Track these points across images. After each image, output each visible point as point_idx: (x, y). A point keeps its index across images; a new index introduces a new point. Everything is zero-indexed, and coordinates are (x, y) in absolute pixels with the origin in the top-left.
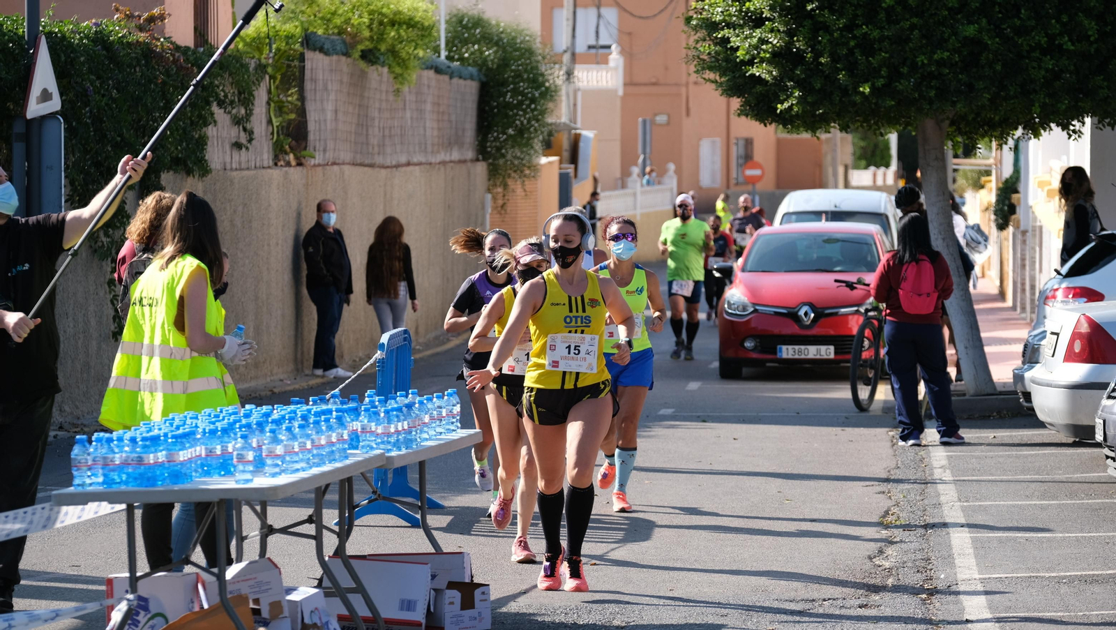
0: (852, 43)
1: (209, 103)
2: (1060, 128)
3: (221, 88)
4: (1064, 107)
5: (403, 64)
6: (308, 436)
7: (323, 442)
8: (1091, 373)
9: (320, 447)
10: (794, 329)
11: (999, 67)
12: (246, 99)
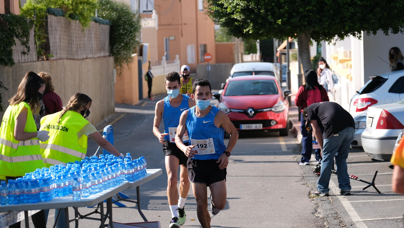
0: (273, 4)
1: (12, 37)
2: (352, 35)
3: (17, 30)
4: (358, 27)
5: (85, 19)
6: (100, 177)
7: (106, 179)
8: (389, 133)
9: (106, 181)
10: (247, 118)
11: (332, 12)
12: (26, 34)
